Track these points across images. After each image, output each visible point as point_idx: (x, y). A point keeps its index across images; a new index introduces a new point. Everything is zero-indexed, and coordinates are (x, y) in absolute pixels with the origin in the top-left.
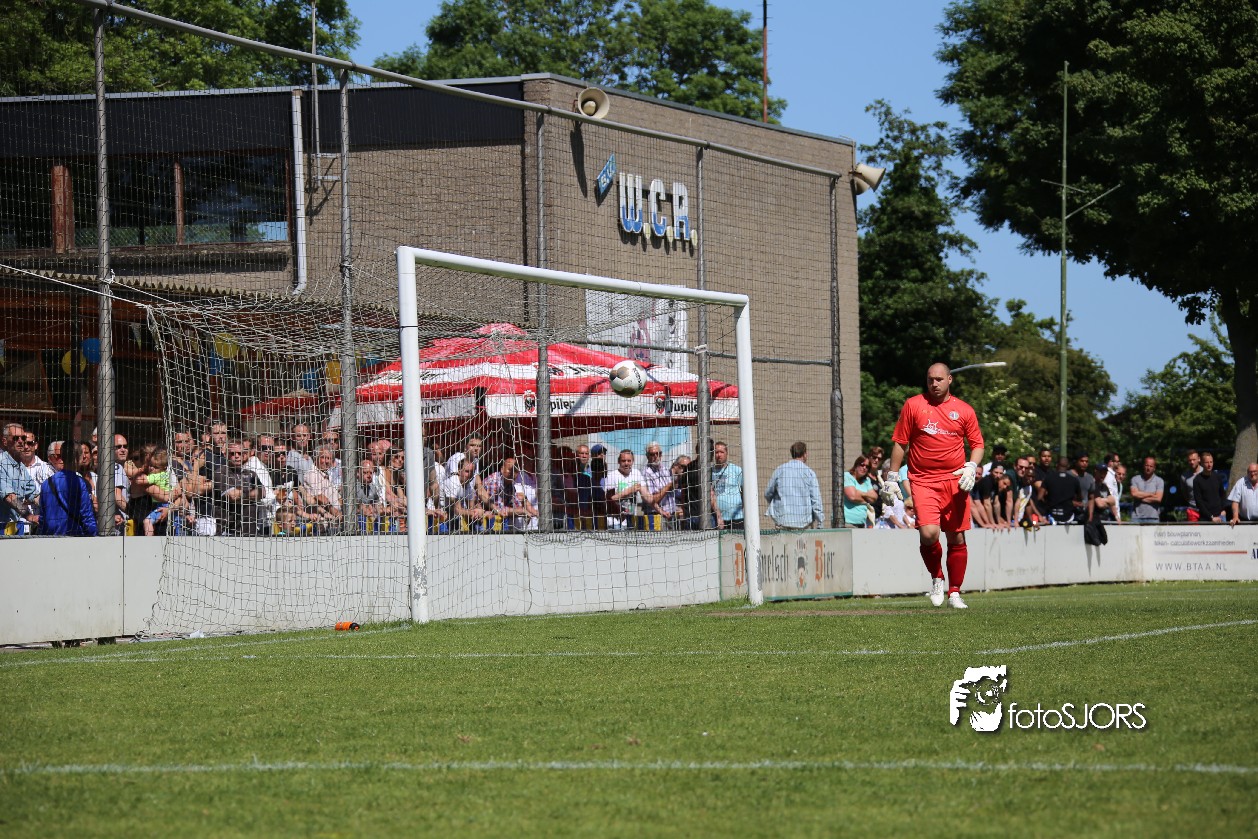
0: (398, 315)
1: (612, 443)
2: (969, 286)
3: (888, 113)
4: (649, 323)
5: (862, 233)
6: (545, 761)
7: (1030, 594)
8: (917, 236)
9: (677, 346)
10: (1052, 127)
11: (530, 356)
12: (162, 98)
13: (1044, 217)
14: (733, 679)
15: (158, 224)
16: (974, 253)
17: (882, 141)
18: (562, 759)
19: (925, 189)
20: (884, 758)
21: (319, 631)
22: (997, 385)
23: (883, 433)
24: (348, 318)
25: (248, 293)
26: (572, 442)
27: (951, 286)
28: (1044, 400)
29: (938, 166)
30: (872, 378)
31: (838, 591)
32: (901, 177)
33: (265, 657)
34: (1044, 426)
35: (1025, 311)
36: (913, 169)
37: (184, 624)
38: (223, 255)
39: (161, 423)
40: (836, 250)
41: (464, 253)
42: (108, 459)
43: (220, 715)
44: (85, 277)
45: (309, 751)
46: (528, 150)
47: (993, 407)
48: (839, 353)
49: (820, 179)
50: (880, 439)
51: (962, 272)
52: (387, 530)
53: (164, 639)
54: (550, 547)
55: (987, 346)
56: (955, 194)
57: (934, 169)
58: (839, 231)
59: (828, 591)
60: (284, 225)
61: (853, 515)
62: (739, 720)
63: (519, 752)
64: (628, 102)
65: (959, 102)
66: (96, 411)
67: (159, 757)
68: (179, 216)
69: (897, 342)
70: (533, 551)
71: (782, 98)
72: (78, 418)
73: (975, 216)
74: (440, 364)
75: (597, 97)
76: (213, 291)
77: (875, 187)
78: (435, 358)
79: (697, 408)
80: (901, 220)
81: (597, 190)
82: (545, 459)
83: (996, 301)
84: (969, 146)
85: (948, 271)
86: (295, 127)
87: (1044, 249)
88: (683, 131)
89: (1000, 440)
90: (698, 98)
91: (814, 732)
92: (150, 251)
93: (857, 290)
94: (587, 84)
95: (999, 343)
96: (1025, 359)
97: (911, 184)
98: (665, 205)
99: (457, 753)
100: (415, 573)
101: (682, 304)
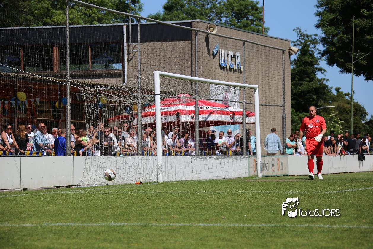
0: (154, 91)
1: (218, 129)
2: (324, 83)
3: (300, 32)
4: (228, 94)
5: (292, 67)
6: (198, 223)
7: (342, 175)
8: (308, 68)
9: (237, 101)
10: (350, 36)
11: (193, 103)
12: (86, 27)
13: (346, 63)
14: (253, 200)
15: (84, 64)
16: (325, 73)
17: (298, 40)
18: (203, 223)
19: (311, 54)
20: (299, 224)
21: (131, 184)
22: (332, 112)
23: (298, 127)
24: (139, 92)
25: (110, 84)
26: (206, 129)
27: (318, 83)
28: (346, 117)
29: (315, 47)
30: (295, 111)
31: (284, 174)
32: (303, 51)
33: (115, 192)
34: (346, 125)
35: (340, 90)
36: (307, 48)
37: (91, 182)
38: (103, 73)
39: (84, 123)
40: (284, 72)
41: (174, 73)
42: (69, 133)
43: (102, 209)
44: (63, 80)
45: (128, 220)
46: (193, 42)
47: (331, 119)
48: (285, 103)
49: (279, 51)
50: (297, 128)
51: (322, 79)
52: (150, 155)
53: (85, 186)
54: (199, 160)
55: (329, 101)
56: (320, 55)
57: (314, 48)
58: (285, 67)
59: (281, 174)
60: (121, 64)
61: (288, 151)
62: (255, 212)
63: (190, 221)
64: (222, 28)
65: (321, 28)
66: (66, 119)
67: (84, 221)
68: (90, 62)
69: (302, 100)
70: (194, 161)
71: (268, 27)
72: (60, 121)
73: (326, 62)
74: (166, 106)
75: (213, 27)
76: (100, 84)
77: (296, 54)
78: (165, 104)
79: (242, 119)
80: (304, 63)
81: (213, 54)
82: (197, 134)
83: (332, 88)
84: (324, 41)
85: (317, 78)
86: (124, 35)
87: (346, 72)
88: (239, 37)
89: (333, 129)
90: (243, 27)
91: (278, 215)
92: (81, 72)
93: (290, 84)
94: (210, 23)
95: (333, 100)
96: (340, 105)
97: (306, 53)
98: (234, 59)
99: (172, 221)
100: (159, 167)
101: (238, 88)
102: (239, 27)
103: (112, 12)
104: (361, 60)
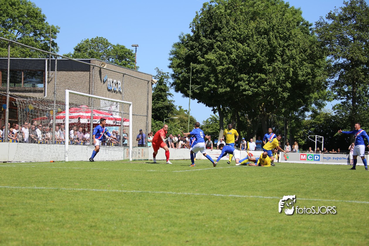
0: (65, 103)
2: (172, 103)
3: (158, 70)
5: (153, 92)
6: (92, 189)
7: (181, 161)
8: (163, 93)
9: (117, 111)
11: (90, 112)
12: (21, 59)
15: (18, 83)
16: (173, 97)
17: (157, 75)
18: (95, 189)
19: (164, 84)
22: (176, 121)
24: (55, 103)
25: (36, 97)
27: (169, 103)
28: (184, 125)
30: (153, 119)
31: (146, 159)
33: (36, 167)
34: (184, 130)
36: (162, 81)
37: (21, 160)
38: (31, 90)
39: (18, 121)
44: (4, 92)
45: (46, 185)
46: (91, 73)
47: (175, 126)
48: (148, 114)
49: (146, 81)
51: (171, 100)
53: (16, 162)
55: (175, 114)
56: (170, 86)
57: (166, 81)
58: (149, 91)
59: (143, 159)
60: (43, 84)
63: (87, 187)
64: (110, 65)
65: (172, 68)
68: (22, 82)
69: (158, 113)
72: (1, 119)
73: (174, 90)
74: (71, 112)
75: (104, 64)
76: (29, 96)
77: (156, 84)
79: (121, 123)
80: (160, 90)
83: (177, 106)
84: (173, 77)
85: (168, 100)
87: (186, 97)
88: (120, 71)
92: (16, 88)
94: (103, 61)
95: (177, 114)
96: (181, 117)
97: (162, 83)
99: (75, 187)
100: (66, 152)
101: (119, 103)
102: (121, 65)
103: (39, 51)
104: (196, 89)
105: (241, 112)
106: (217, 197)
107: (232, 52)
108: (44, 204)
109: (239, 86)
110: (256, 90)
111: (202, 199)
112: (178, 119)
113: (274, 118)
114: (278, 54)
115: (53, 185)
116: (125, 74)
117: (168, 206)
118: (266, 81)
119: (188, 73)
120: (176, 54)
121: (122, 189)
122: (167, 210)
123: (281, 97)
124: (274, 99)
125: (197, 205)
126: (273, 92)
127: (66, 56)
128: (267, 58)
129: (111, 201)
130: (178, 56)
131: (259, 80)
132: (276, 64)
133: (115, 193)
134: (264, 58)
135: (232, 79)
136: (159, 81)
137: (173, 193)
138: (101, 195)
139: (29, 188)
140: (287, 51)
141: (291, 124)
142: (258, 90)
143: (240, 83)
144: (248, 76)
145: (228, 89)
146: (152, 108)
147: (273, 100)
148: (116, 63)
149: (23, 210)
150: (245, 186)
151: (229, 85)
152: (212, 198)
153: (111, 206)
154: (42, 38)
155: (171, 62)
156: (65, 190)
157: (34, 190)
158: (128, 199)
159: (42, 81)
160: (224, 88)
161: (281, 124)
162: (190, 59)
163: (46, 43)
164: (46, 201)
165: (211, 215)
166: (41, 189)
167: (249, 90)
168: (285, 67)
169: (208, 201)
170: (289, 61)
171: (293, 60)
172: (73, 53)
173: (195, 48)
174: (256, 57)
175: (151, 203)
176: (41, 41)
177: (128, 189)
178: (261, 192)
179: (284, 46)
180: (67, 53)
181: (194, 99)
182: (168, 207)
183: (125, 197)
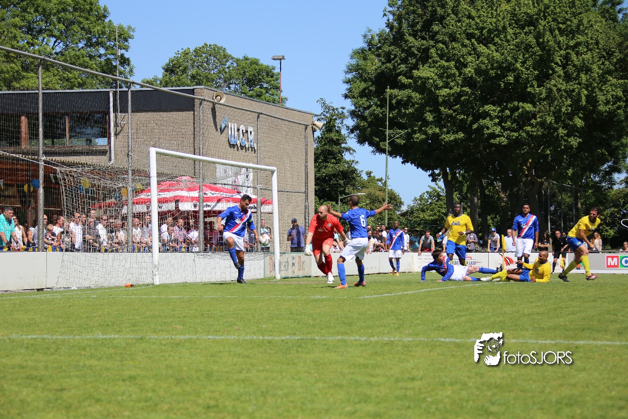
0: (149, 172)
2: (352, 166)
3: (324, 103)
5: (315, 146)
7: (374, 276)
8: (334, 147)
10: (383, 109)
11: (197, 188)
12: (63, 93)
13: (380, 142)
15: (60, 138)
16: (355, 154)
17: (322, 113)
19: (337, 131)
21: (119, 287)
24: (130, 173)
25: (93, 164)
27: (346, 165)
31: (306, 275)
32: (329, 126)
33: (100, 296)
36: (333, 124)
37: (70, 284)
38: (83, 150)
39: (61, 211)
44: (34, 157)
45: (119, 331)
46: (196, 114)
48: (307, 189)
49: (301, 126)
51: (350, 160)
53: (61, 289)
54: (203, 257)
55: (359, 187)
56: (348, 132)
57: (341, 123)
58: (308, 145)
59: (303, 275)
64: (232, 97)
65: (350, 99)
66: (37, 206)
68: (68, 135)
69: (326, 185)
70: (197, 259)
71: (286, 97)
72: (30, 208)
73: (356, 140)
74: (163, 191)
75: (221, 95)
76: (80, 163)
77: (320, 129)
78: (162, 188)
79: (256, 208)
80: (329, 142)
82: (201, 225)
83: (362, 171)
84: (354, 115)
85: (345, 160)
86: (110, 104)
87: (380, 153)
90: (256, 96)
92: (56, 148)
93: (314, 166)
94: (217, 90)
95: (363, 187)
96: (372, 192)
97: (332, 129)
98: (246, 134)
99: (174, 333)
100: (155, 267)
101: (251, 170)
102: (251, 96)
103: (97, 76)
104: (397, 138)
105: (488, 178)
106: (447, 343)
107: (467, 63)
108: (118, 366)
109: (481, 128)
110: (516, 134)
111: (418, 348)
112: (365, 196)
113: (552, 188)
114: (557, 63)
115: (132, 331)
116: (261, 114)
117: (353, 364)
118: (534, 116)
119: (382, 106)
120: (358, 72)
121: (263, 335)
122: (352, 371)
123: (565, 146)
124: (550, 151)
125: (408, 361)
126: (549, 137)
127: (148, 82)
128: (536, 73)
129: (243, 357)
130: (361, 76)
131: (521, 115)
132: (553, 82)
133: (251, 342)
134: (531, 71)
135: (468, 116)
136: (327, 124)
137: (362, 339)
138: (224, 347)
139: (88, 337)
140: (574, 57)
141: (587, 198)
142: (520, 135)
143: (482, 122)
144: (499, 109)
145: (461, 135)
146: (315, 176)
147: (548, 152)
148: (244, 93)
149: (78, 380)
150: (500, 322)
151: (462, 126)
152: (436, 345)
153: (244, 367)
154: (102, 51)
155: (347, 86)
156: (155, 338)
157: (99, 341)
158: (276, 352)
159: (105, 134)
160: (453, 133)
161: (567, 198)
162: (385, 80)
163: (109, 59)
164: (121, 361)
165: (437, 379)
166: (110, 339)
167: (501, 136)
168: (571, 88)
169: (430, 351)
170: (578, 75)
171: (586, 74)
172: (160, 76)
173: (393, 59)
174: (514, 70)
175: (321, 358)
176: (100, 56)
177: (275, 334)
178: (531, 332)
179: (568, 47)
180: (150, 77)
181: (396, 157)
182: (353, 367)
183: (271, 349)
